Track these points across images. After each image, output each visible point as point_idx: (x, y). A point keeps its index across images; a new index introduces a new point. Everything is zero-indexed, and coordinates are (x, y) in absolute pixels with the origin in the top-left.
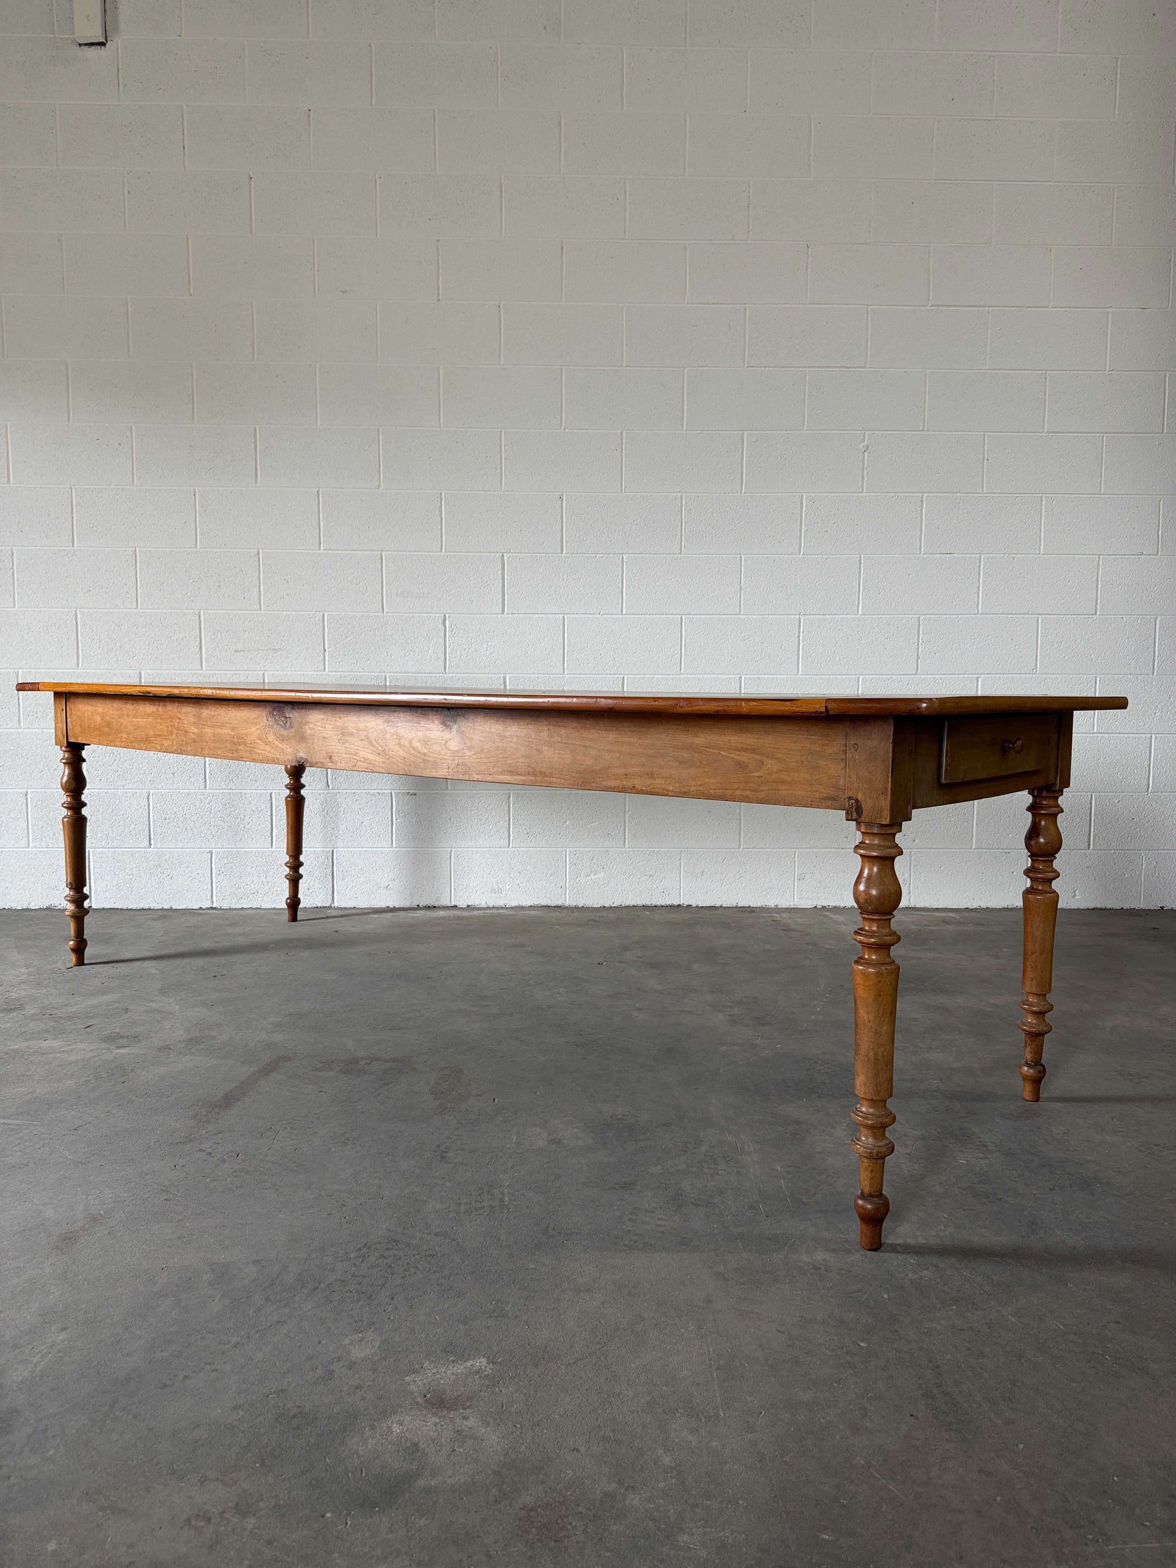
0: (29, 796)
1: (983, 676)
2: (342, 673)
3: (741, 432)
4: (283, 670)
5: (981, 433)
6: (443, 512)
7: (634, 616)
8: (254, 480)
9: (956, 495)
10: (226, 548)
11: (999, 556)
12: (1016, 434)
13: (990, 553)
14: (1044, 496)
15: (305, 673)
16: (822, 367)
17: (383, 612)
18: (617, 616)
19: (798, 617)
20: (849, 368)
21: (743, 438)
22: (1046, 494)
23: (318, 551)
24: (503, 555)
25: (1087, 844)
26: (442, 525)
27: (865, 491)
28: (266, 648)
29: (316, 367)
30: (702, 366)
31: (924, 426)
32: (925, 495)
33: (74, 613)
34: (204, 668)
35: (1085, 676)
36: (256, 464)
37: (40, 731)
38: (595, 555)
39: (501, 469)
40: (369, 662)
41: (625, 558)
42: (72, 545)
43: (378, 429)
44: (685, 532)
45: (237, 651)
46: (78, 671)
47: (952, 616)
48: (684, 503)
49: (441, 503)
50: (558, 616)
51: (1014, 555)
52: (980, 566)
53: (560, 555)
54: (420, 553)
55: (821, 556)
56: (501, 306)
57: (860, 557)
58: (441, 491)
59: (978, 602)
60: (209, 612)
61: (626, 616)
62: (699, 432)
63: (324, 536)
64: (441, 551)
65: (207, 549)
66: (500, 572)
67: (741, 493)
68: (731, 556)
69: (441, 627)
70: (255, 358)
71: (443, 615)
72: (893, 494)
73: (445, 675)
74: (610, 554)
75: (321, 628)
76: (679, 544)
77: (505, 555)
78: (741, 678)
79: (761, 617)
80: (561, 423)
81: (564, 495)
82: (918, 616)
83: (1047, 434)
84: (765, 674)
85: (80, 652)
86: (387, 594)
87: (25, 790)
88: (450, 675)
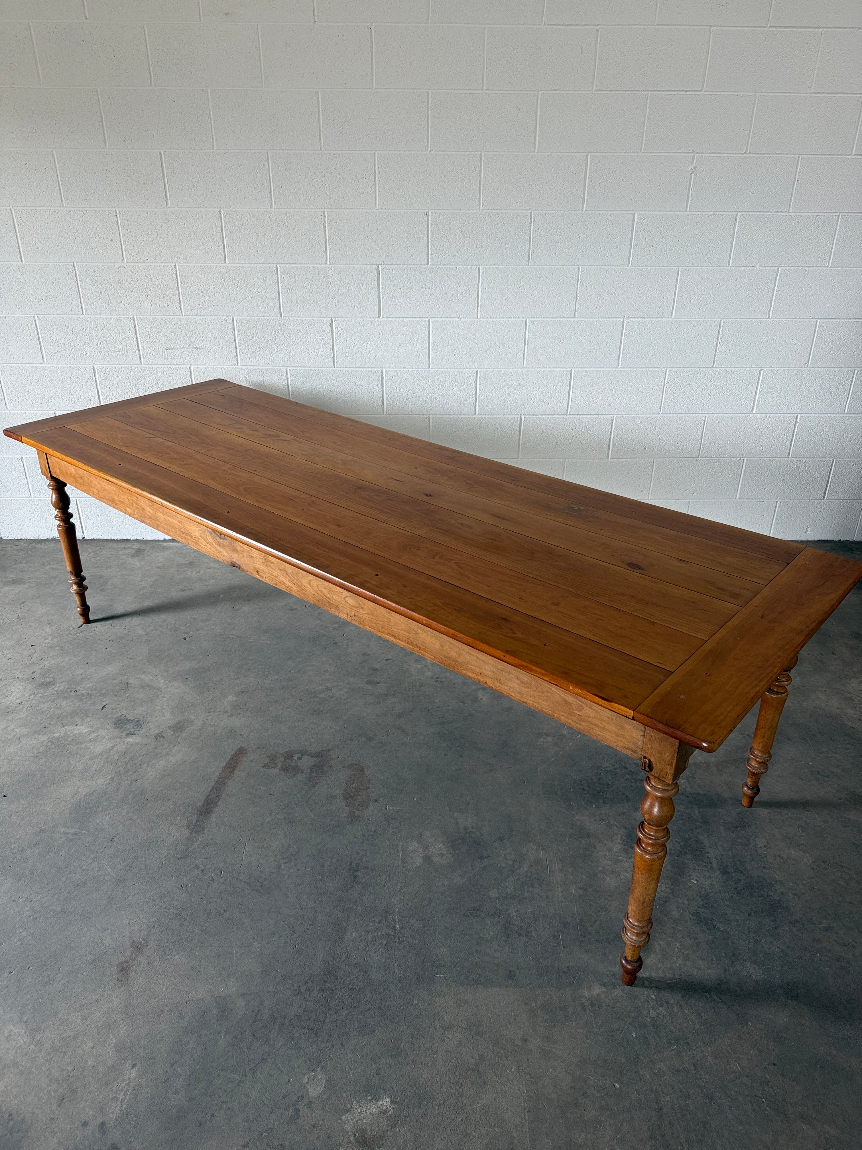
0: (24, 460)
1: (765, 369)
2: (252, 367)
3: (585, 154)
4: (204, 364)
5: (796, 156)
6: (327, 228)
7: (487, 320)
8: (165, 202)
9: (765, 213)
10: (148, 262)
11: (793, 268)
12: (827, 156)
13: (787, 266)
14: (841, 214)
15: (222, 367)
16: (663, 91)
17: (281, 316)
18: (473, 320)
19: (622, 320)
20: (687, 91)
21: (587, 160)
22: (843, 213)
23: (224, 264)
24: (378, 266)
25: (823, 495)
26: (326, 240)
27: (688, 210)
28: (190, 346)
29: (207, 92)
30: (555, 90)
31: (747, 149)
32: (739, 214)
33: (32, 318)
34: (142, 363)
35: (846, 369)
36: (165, 187)
37: (23, 412)
38: (455, 266)
39: (375, 189)
40: (272, 358)
41: (481, 269)
42: (20, 261)
43: (267, 153)
44: (533, 246)
45: (167, 349)
46: (44, 365)
47: (748, 320)
48: (533, 220)
49: (325, 220)
50: (424, 320)
51: (807, 268)
52: (776, 277)
53: (426, 266)
54: (309, 265)
55: (646, 268)
56: (373, 28)
57: (679, 269)
58: (324, 210)
59: (771, 308)
60: (141, 317)
61: (481, 319)
62: (549, 154)
63: (228, 251)
64: (326, 263)
65: (133, 264)
66: (376, 282)
67: (582, 211)
68: (570, 267)
69: (329, 328)
70: (153, 83)
71: (330, 319)
72: (712, 213)
73: (334, 369)
74: (468, 265)
75: (232, 330)
76: (527, 256)
77: (380, 266)
78: (571, 371)
79: (592, 320)
80: (428, 145)
81: (430, 213)
82: (720, 320)
83: (854, 157)
84: (591, 367)
85: (43, 351)
86: (283, 301)
87: (20, 456)
88: (338, 369)
